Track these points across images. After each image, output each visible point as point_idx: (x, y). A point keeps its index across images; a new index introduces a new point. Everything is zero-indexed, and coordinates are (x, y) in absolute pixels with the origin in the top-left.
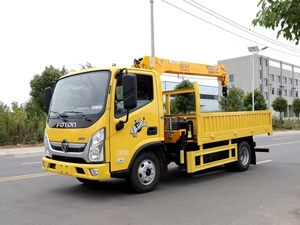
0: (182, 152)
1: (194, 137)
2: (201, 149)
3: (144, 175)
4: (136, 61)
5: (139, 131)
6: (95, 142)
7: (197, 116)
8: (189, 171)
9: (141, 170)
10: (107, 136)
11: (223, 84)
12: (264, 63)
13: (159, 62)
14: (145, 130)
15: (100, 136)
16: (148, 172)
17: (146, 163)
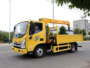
0: (52, 46)
1: (56, 42)
2: (58, 45)
3: (39, 53)
4: (40, 19)
5: (37, 39)
6: (23, 43)
7: (57, 36)
8: (54, 52)
9: (38, 51)
10: (26, 41)
11: (68, 26)
12: (86, 22)
13: (47, 20)
14: (39, 39)
15: (24, 41)
16: (40, 52)
17: (40, 49)
